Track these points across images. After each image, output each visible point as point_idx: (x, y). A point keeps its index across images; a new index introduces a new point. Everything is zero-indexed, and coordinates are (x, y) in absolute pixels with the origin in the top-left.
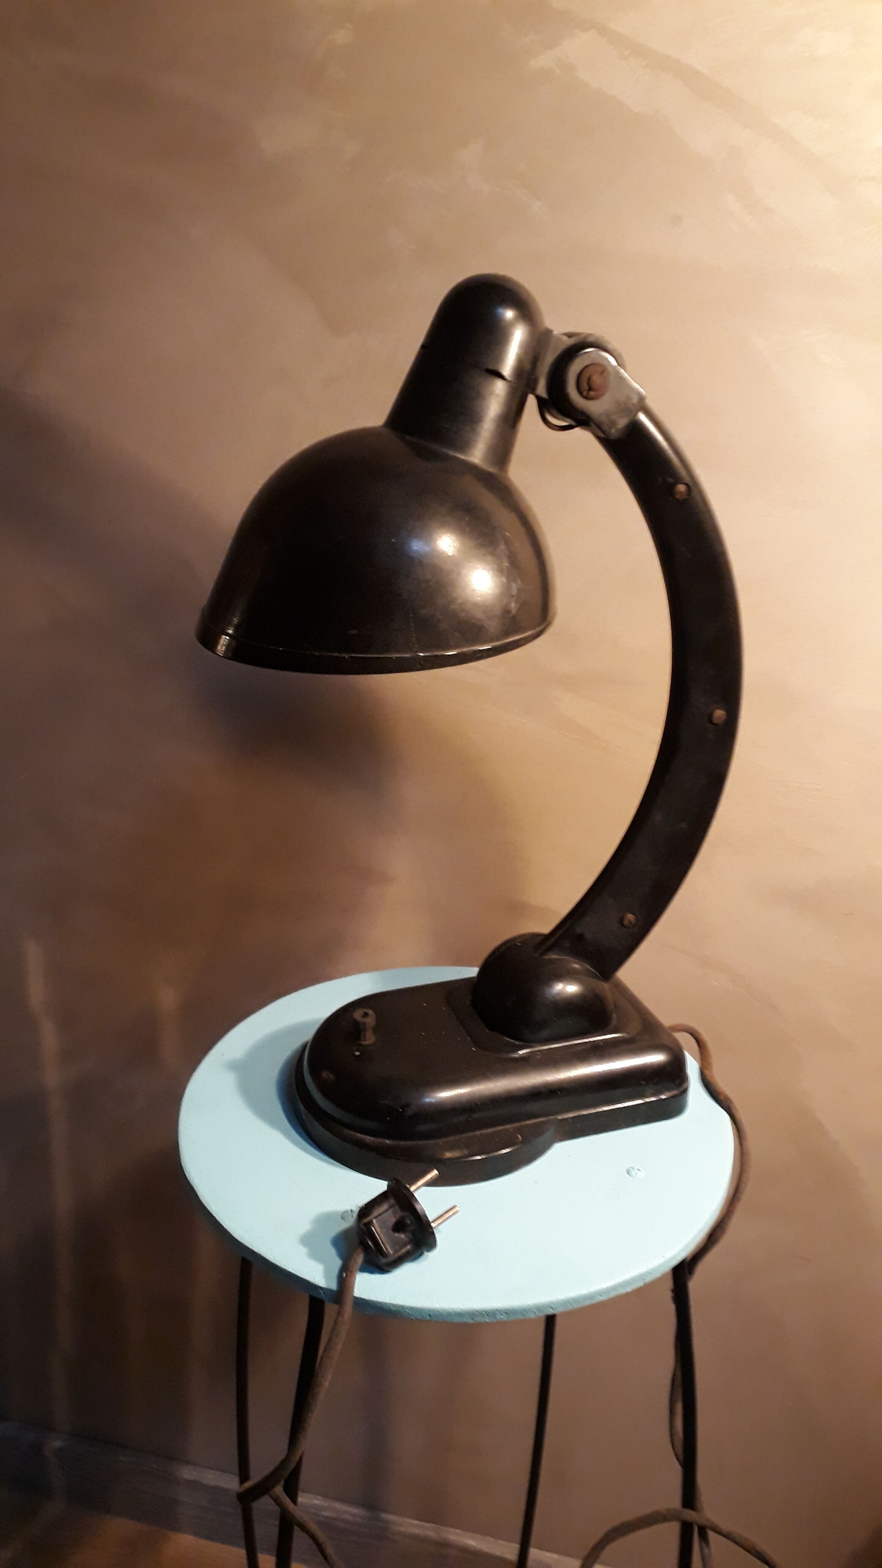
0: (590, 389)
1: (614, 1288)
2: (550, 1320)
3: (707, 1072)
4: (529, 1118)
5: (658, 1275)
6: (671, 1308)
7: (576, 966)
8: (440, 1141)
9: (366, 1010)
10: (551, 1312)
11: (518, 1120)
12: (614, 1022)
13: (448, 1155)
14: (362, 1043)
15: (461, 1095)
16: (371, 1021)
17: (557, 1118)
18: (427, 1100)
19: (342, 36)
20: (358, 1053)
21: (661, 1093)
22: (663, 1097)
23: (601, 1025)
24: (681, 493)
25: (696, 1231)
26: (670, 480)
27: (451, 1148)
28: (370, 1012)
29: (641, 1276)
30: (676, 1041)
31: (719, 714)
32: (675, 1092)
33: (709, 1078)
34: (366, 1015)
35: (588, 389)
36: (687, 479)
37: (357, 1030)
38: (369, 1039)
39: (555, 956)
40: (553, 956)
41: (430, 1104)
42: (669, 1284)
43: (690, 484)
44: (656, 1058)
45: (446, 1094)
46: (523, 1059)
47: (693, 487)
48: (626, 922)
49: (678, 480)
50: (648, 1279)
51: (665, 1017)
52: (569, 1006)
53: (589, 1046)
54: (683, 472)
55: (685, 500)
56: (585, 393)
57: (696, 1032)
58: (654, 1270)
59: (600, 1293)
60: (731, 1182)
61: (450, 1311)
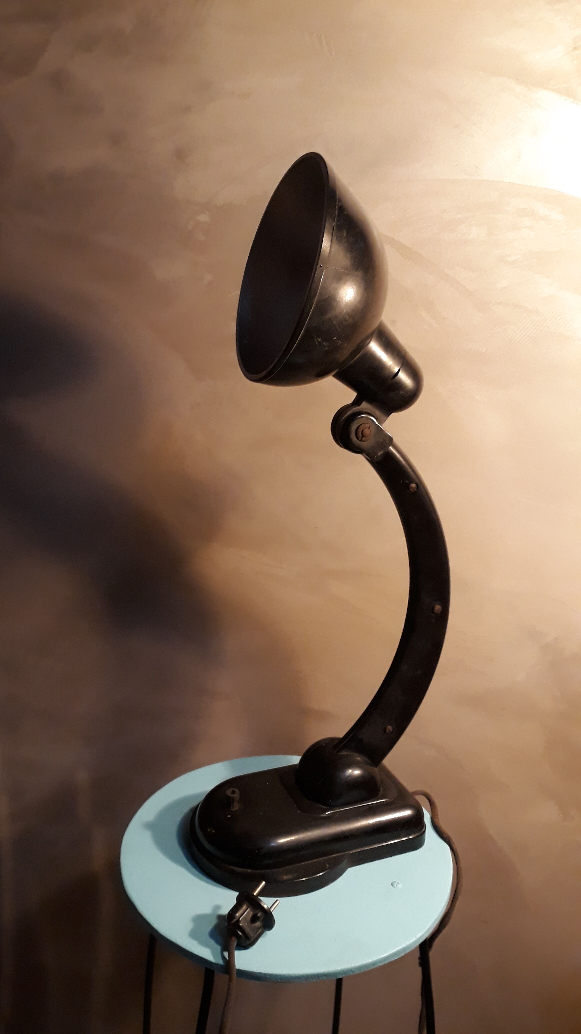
0: (363, 436)
1: (387, 957)
2: (339, 982)
3: (436, 820)
4: (333, 853)
5: (412, 948)
6: (419, 970)
7: (358, 758)
8: (280, 870)
9: (234, 789)
10: (340, 977)
11: (326, 856)
12: (381, 792)
13: (285, 877)
14: (231, 809)
15: (292, 841)
16: (237, 796)
17: (349, 853)
18: (273, 844)
19: (204, 218)
20: (229, 816)
21: (410, 835)
22: (410, 837)
23: (374, 794)
24: (413, 488)
25: (433, 920)
26: (407, 482)
27: (287, 874)
28: (237, 790)
29: (403, 949)
30: (417, 802)
31: (438, 608)
32: (417, 834)
33: (436, 824)
34: (234, 792)
35: (361, 435)
36: (417, 481)
37: (229, 802)
38: (236, 807)
39: (346, 753)
40: (344, 753)
41: (274, 847)
42: (418, 955)
43: (419, 483)
44: (407, 813)
45: (283, 840)
46: (328, 817)
47: (420, 485)
48: (387, 731)
49: (412, 481)
50: (407, 951)
51: (410, 787)
52: (356, 783)
53: (366, 808)
54: (414, 476)
55: (415, 492)
56: (360, 439)
57: (429, 795)
58: (411, 945)
59: (380, 961)
60: (452, 889)
61: (292, 975)
